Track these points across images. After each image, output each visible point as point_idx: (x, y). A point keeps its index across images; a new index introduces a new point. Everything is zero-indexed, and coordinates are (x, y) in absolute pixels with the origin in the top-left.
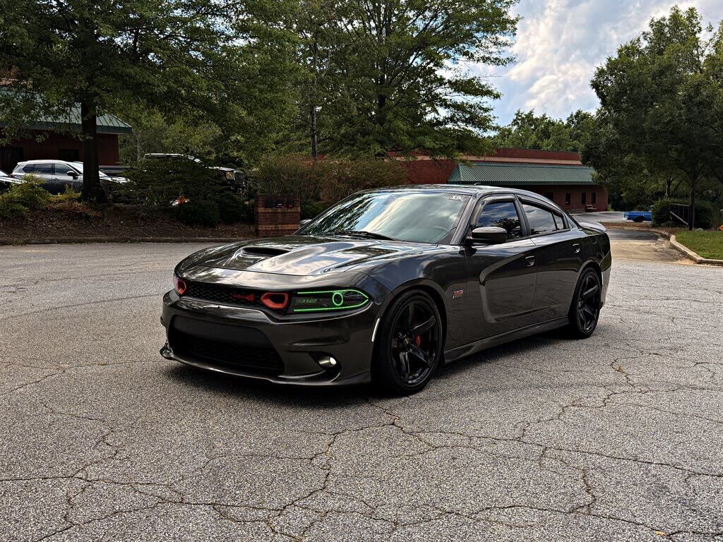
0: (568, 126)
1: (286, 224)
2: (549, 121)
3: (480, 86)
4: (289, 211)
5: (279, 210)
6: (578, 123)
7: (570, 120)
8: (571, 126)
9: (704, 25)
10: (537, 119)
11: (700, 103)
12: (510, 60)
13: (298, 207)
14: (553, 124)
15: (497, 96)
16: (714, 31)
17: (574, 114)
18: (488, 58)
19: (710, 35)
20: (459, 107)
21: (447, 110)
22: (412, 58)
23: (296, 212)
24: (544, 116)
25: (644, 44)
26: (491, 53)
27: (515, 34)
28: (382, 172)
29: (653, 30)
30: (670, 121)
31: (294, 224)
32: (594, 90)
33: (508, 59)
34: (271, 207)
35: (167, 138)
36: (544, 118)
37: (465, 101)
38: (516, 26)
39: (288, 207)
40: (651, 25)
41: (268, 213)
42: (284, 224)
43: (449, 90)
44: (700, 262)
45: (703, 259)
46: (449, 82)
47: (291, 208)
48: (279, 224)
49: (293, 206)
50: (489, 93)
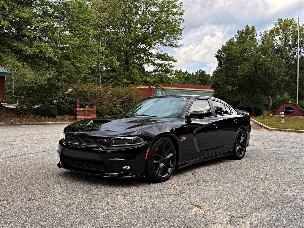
0: (196, 76)
1: (90, 115)
2: (189, 73)
3: (168, 57)
4: (91, 109)
5: (87, 109)
6: (200, 74)
7: (197, 73)
8: (197, 76)
9: (258, 33)
10: (183, 73)
11: (260, 64)
12: (182, 46)
13: (95, 107)
14: (190, 74)
15: (175, 61)
16: (262, 35)
17: (199, 71)
18: (173, 45)
19: (260, 37)
20: (160, 65)
21: (154, 67)
22: (139, 45)
23: (94, 110)
24: (186, 71)
25: (235, 40)
26: (173, 43)
27: (181, 35)
28: (131, 92)
29: (239, 35)
30: (248, 71)
31: (93, 115)
32: (217, 58)
33: (180, 45)
34: (83, 108)
35: (27, 78)
36: (186, 72)
37: (163, 63)
38: (182, 32)
39: (91, 108)
40: (238, 32)
41: (81, 110)
42: (89, 115)
43: (155, 58)
44: (271, 130)
45: (272, 128)
46: (155, 55)
47: (92, 108)
48: (86, 115)
49: (93, 107)
50: (172, 60)
